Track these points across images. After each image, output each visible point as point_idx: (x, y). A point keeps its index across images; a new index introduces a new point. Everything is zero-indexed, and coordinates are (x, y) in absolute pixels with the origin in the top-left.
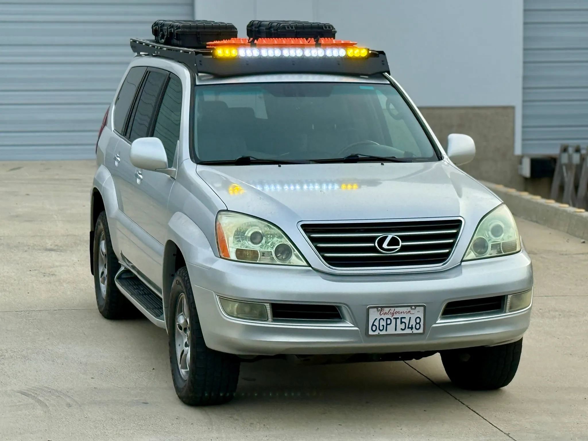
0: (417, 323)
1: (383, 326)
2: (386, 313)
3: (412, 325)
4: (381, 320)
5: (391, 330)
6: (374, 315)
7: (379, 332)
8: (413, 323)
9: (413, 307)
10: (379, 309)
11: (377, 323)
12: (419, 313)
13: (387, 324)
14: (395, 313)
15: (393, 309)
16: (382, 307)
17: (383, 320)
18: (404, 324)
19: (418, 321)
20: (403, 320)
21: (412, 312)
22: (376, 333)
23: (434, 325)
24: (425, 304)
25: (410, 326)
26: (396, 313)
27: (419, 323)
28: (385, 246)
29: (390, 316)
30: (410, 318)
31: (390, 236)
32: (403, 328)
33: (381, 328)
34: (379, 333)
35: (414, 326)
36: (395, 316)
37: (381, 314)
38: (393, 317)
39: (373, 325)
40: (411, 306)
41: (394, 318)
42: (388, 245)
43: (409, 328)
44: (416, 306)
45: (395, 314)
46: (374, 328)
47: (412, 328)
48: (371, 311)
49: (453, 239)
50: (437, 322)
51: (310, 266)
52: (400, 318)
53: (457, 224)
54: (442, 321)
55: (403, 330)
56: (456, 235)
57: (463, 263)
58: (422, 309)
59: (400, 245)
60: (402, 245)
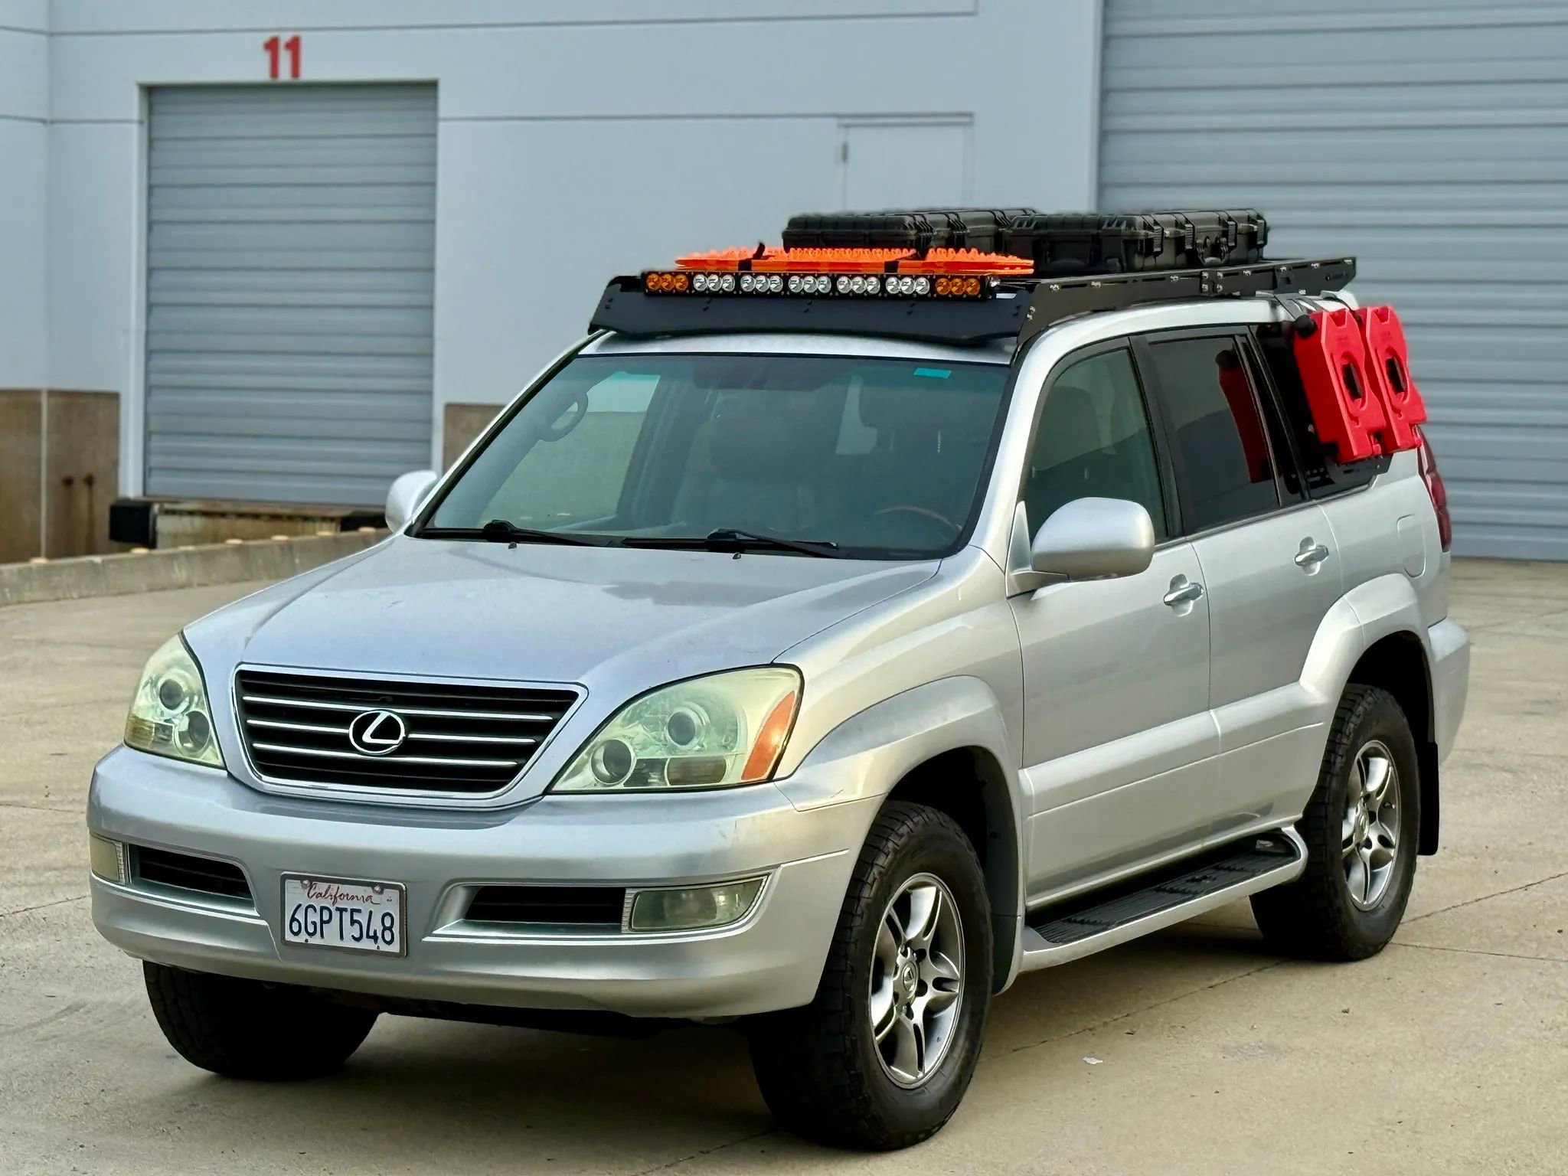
0: (385, 929)
1: (314, 923)
2: (321, 894)
3: (375, 932)
4: (310, 910)
5: (331, 938)
6: (295, 894)
7: (308, 937)
8: (376, 926)
9: (377, 889)
10: (306, 882)
11: (300, 916)
12: (390, 904)
13: (322, 922)
14: (340, 896)
15: (335, 886)
16: (311, 879)
17: (315, 910)
18: (357, 926)
19: (388, 924)
20: (356, 917)
21: (376, 898)
22: (302, 938)
23: (427, 939)
24: (402, 884)
25: (371, 934)
26: (342, 897)
27: (390, 929)
28: (367, 738)
29: (329, 903)
30: (371, 912)
31: (383, 715)
32: (357, 935)
33: (311, 930)
34: (307, 941)
35: (379, 934)
36: (340, 905)
37: (310, 895)
38: (337, 905)
39: (293, 919)
40: (372, 885)
41: (338, 909)
42: (373, 736)
43: (368, 936)
44: (383, 886)
45: (338, 899)
46: (295, 929)
47: (375, 938)
48: (290, 884)
49: (534, 737)
50: (435, 932)
51: (225, 768)
52: (349, 910)
53: (560, 701)
54: (452, 931)
55: (357, 940)
56: (544, 729)
57: (548, 798)
58: (395, 894)
59: (401, 738)
60: (405, 739)
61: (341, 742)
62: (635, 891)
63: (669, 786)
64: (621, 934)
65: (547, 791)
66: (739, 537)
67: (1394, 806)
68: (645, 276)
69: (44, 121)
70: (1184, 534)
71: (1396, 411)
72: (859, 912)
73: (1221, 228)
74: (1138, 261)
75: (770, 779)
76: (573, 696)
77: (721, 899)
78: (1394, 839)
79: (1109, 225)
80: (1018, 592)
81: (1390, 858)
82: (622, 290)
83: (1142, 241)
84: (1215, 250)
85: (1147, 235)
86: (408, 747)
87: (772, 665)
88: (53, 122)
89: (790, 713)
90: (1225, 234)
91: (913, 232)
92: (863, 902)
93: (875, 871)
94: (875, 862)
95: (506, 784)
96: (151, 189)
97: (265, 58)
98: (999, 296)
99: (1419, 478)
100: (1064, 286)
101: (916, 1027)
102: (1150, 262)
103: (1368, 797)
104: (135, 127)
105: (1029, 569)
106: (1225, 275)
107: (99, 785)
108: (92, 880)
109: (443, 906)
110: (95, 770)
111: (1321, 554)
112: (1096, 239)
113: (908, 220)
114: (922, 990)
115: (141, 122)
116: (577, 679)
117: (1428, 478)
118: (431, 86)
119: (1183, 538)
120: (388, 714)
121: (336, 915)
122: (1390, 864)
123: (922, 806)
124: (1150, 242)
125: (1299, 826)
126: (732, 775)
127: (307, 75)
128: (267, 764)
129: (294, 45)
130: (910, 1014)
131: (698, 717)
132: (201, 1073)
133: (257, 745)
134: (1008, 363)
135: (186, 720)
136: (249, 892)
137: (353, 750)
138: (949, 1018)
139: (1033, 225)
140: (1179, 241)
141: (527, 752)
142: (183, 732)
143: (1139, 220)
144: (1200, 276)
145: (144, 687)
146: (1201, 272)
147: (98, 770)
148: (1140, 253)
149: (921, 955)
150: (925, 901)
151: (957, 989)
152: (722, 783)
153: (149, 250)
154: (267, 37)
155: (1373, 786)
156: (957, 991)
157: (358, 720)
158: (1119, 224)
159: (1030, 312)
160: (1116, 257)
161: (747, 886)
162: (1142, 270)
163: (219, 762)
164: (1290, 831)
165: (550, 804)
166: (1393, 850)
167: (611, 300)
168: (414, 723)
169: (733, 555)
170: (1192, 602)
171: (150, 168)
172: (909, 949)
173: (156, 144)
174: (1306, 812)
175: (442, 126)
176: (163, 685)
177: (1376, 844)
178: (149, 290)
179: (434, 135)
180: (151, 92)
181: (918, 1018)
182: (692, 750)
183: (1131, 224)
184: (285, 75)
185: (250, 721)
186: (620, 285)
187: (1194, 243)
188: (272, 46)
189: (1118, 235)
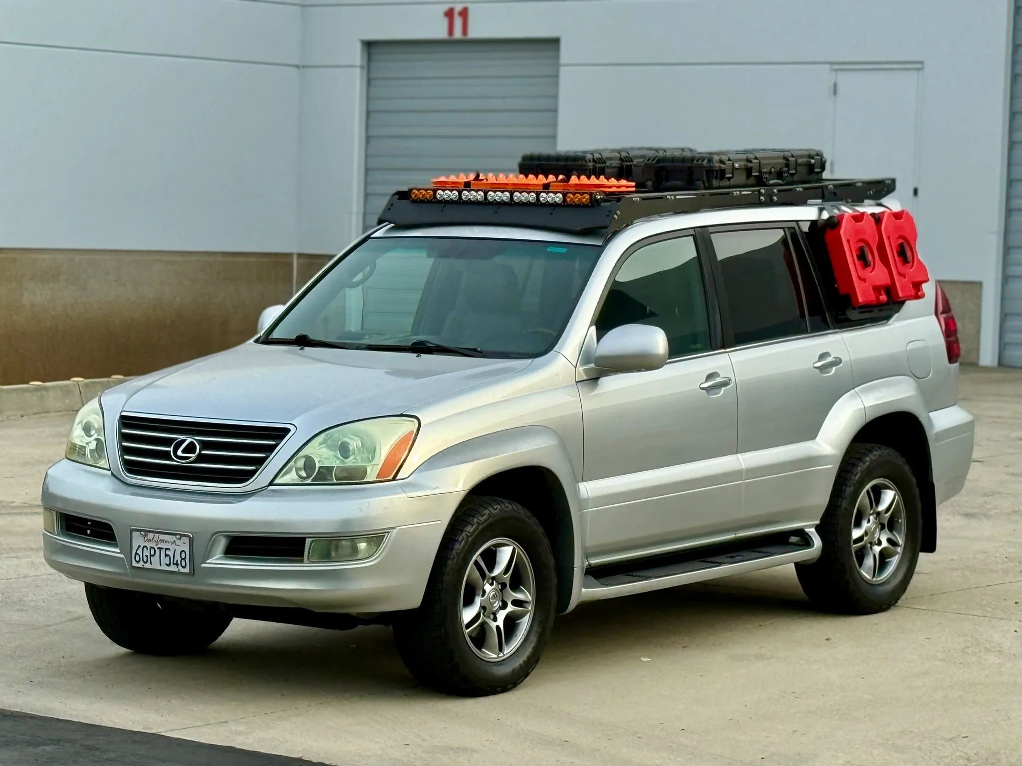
0: (182, 559)
1: (147, 556)
2: (150, 540)
3: (177, 561)
4: (145, 549)
5: (155, 564)
6: (138, 541)
7: (144, 564)
8: (178, 558)
9: (178, 537)
10: (143, 533)
11: (140, 552)
12: (183, 545)
13: (151, 556)
15: (157, 535)
16: (145, 531)
17: (147, 549)
18: (168, 557)
19: (183, 556)
20: (168, 552)
21: (178, 542)
22: (140, 565)
23: (203, 565)
24: (190, 534)
25: (175, 562)
26: (161, 541)
27: (184, 559)
28: (179, 453)
29: (154, 545)
30: (175, 550)
31: (189, 440)
32: (168, 563)
33: (145, 560)
34: (143, 566)
35: (179, 563)
36: (160, 546)
37: (145, 540)
38: (158, 546)
39: (136, 554)
40: (176, 535)
41: (159, 548)
42: (183, 452)
43: (174, 564)
44: (181, 535)
45: (159, 542)
46: (137, 559)
47: (177, 564)
48: (135, 534)
49: (267, 454)
50: (207, 562)
51: (110, 470)
52: (164, 549)
53: (280, 434)
54: (217, 560)
55: (168, 565)
56: (271, 449)
57: (271, 488)
58: (186, 540)
59: (196, 453)
60: (200, 454)
61: (166, 455)
62: (311, 539)
63: (335, 481)
64: (304, 563)
65: (271, 484)
66: (428, 344)
67: (900, 521)
68: (410, 190)
69: (297, 66)
70: (724, 347)
71: (901, 275)
72: (452, 557)
73: (785, 162)
74: (715, 183)
75: (394, 479)
76: (286, 431)
77: (362, 546)
78: (901, 541)
79: (698, 161)
80: (585, 378)
81: (897, 553)
82: (398, 199)
83: (717, 171)
84: (779, 175)
85: (720, 167)
86: (201, 458)
87: (402, 415)
88: (304, 67)
89: (410, 441)
90: (787, 165)
91: (590, 164)
92: (454, 552)
93: (464, 534)
94: (464, 529)
95: (249, 479)
96: (369, 113)
97: (445, 22)
98: (603, 204)
99: (934, 318)
100: (644, 199)
101: (498, 627)
102: (725, 183)
103: (878, 514)
104: (358, 71)
105: (592, 365)
106: (779, 191)
107: (48, 480)
108: (44, 535)
109: (212, 546)
110: (47, 472)
111: (837, 362)
112: (690, 170)
113: (589, 156)
114: (504, 606)
115: (362, 67)
116: (291, 420)
117: (942, 317)
118: (554, 42)
119: (723, 350)
120: (192, 440)
121: (158, 551)
122: (897, 556)
123: (501, 499)
124: (723, 172)
125: (818, 528)
126: (371, 476)
127: (473, 34)
128: (132, 468)
129: (464, 13)
130: (495, 619)
131: (354, 444)
132: (123, 650)
133: (127, 457)
134: (601, 244)
135: (95, 442)
136: (116, 540)
137: (173, 460)
138: (525, 623)
139: (656, 160)
140: (749, 171)
141: (261, 461)
142: (93, 450)
143: (716, 158)
144: (759, 191)
145: (78, 424)
146: (760, 189)
147: (48, 472)
148: (716, 178)
149: (504, 585)
150: (505, 554)
151: (530, 607)
152: (365, 480)
153: (367, 156)
154: (446, 7)
155: (882, 507)
156: (530, 608)
157: (176, 443)
158: (703, 161)
159: (616, 214)
160: (700, 180)
161: (376, 538)
162: (719, 188)
163: (107, 467)
164: (812, 531)
165: (273, 491)
166: (900, 548)
167: (392, 205)
168: (205, 445)
169: (416, 355)
170: (723, 389)
171: (368, 99)
172: (494, 582)
173: (373, 82)
174: (821, 520)
175: (563, 71)
176: (85, 423)
177: (885, 544)
178: (366, 184)
179: (556, 76)
180: (370, 46)
181: (500, 622)
182: (350, 462)
183: (710, 160)
184: (458, 34)
185: (124, 444)
186: (397, 196)
187: (760, 171)
188: (449, 14)
189: (701, 167)
